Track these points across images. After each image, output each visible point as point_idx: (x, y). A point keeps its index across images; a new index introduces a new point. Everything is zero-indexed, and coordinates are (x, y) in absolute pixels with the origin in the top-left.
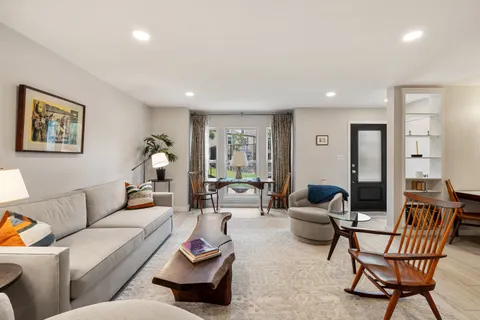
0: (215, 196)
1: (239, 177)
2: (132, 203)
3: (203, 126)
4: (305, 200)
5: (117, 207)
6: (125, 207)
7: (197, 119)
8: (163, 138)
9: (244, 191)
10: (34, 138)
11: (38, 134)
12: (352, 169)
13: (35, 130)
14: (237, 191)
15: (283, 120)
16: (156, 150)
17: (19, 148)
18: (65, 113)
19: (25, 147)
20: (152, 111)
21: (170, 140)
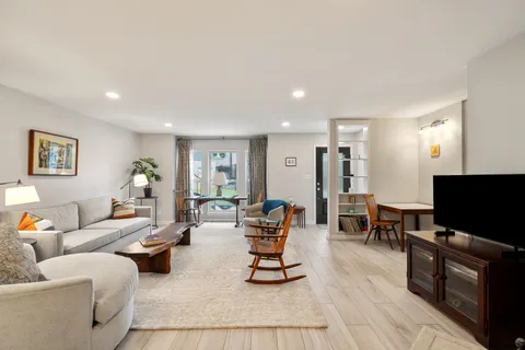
0: (196, 211)
1: (219, 194)
2: (117, 214)
3: (187, 150)
4: (260, 212)
5: (103, 216)
6: (111, 217)
7: (183, 143)
8: (149, 161)
9: (229, 207)
10: (41, 166)
11: (43, 162)
12: (317, 186)
13: (41, 160)
14: (222, 207)
15: (259, 144)
16: (143, 171)
17: (30, 172)
18: (62, 146)
19: (34, 172)
20: (140, 137)
21: (156, 162)
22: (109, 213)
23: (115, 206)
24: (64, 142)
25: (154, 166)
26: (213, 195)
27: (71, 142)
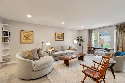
2: (70, 49)
8: (80, 37)
13: (57, 38)
19: (56, 40)
21: (82, 37)
22: (68, 48)
23: (70, 47)
24: (61, 34)
25: (82, 38)
26: (100, 47)
27: (62, 34)
